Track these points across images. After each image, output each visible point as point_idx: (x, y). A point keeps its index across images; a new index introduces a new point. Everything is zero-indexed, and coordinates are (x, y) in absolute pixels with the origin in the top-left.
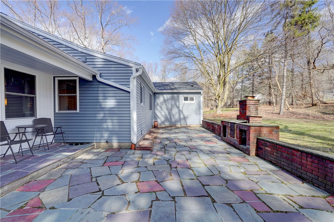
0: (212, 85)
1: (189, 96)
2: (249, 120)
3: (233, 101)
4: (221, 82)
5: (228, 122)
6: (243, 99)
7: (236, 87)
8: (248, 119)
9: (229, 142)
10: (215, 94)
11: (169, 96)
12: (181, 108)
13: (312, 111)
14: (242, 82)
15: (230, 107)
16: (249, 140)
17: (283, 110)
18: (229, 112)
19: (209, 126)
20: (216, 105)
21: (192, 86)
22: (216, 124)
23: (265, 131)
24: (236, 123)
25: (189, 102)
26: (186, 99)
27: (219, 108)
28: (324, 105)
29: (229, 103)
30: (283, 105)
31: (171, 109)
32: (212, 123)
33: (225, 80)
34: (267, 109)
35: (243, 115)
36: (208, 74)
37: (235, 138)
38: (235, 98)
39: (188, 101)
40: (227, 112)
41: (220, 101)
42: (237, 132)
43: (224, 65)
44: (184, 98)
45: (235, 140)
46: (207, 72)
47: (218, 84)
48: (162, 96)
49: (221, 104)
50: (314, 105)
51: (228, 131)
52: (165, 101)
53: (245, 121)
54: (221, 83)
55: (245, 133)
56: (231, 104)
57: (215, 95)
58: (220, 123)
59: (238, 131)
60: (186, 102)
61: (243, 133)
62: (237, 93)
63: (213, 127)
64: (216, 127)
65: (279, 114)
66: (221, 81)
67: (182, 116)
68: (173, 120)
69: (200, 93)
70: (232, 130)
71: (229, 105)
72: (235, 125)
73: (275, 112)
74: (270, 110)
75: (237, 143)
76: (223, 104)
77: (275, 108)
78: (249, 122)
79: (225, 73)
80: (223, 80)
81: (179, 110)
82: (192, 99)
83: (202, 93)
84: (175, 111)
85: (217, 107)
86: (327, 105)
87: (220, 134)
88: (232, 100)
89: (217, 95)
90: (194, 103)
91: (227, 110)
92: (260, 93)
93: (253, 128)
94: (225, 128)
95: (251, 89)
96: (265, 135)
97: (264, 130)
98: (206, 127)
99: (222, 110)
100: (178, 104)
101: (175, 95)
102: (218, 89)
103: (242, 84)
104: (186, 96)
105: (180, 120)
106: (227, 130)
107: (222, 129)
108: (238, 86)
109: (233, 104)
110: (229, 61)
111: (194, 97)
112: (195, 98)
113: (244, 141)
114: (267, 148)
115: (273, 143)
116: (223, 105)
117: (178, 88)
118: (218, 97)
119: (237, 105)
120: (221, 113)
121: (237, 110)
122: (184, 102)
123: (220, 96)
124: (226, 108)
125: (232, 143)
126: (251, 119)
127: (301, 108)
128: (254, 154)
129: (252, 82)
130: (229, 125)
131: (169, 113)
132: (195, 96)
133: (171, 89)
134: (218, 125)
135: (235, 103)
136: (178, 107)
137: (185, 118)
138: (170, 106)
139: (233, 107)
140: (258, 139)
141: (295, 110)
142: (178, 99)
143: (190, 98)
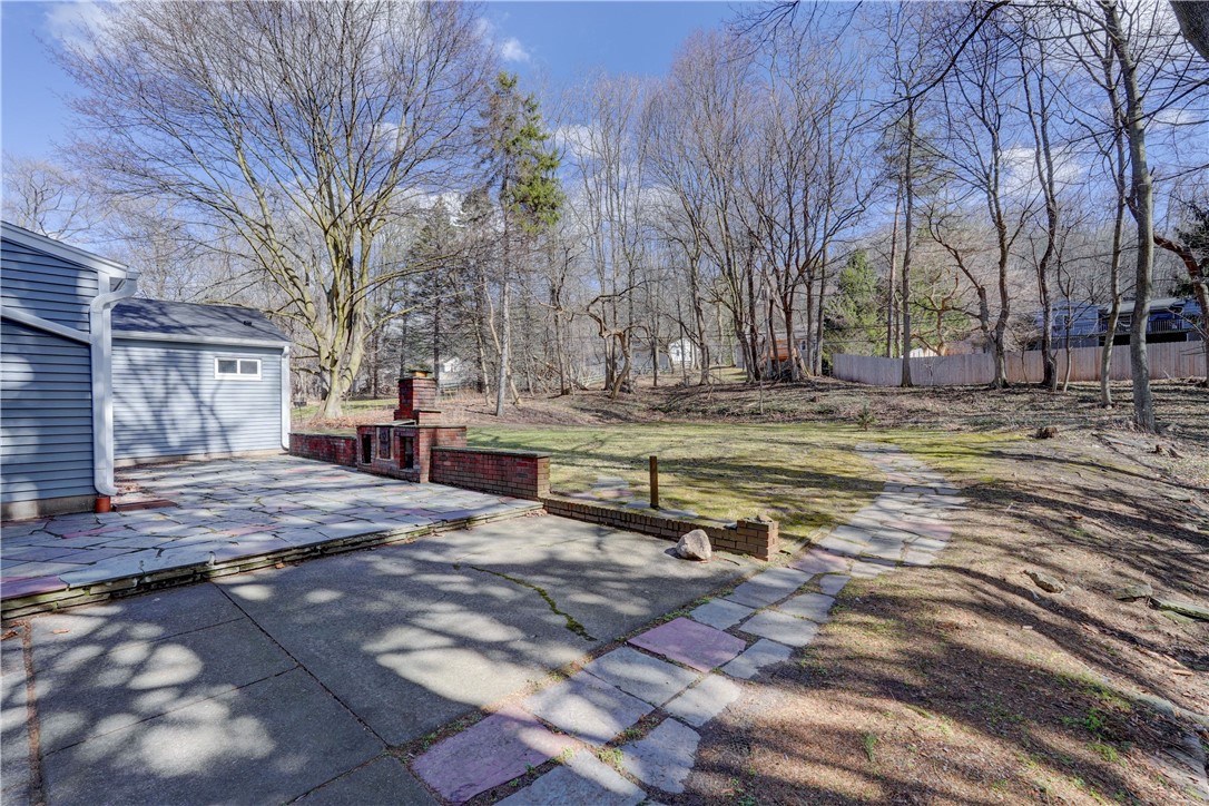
0: (308, 319)
1: (240, 358)
2: (417, 419)
3: (376, 375)
4: (342, 316)
5: (377, 426)
6: (407, 375)
7: (385, 329)
8: (416, 415)
9: (379, 470)
10: (319, 352)
11: (154, 353)
12: (206, 396)
13: (560, 407)
14: (405, 316)
15: (367, 399)
16: (418, 454)
17: (505, 404)
18: (365, 410)
19: (316, 447)
20: (324, 390)
21: (249, 324)
22: (340, 438)
23: (443, 436)
24: (393, 427)
25: (238, 376)
26: (227, 366)
27: (333, 398)
28: (581, 392)
29: (361, 384)
30: (503, 390)
31: (165, 402)
32: (327, 437)
33: (352, 310)
34: (473, 401)
35: (406, 410)
36: (291, 279)
37: (392, 458)
38: (382, 367)
39: (235, 371)
40: (359, 411)
41: (336, 376)
42: (395, 443)
43: (350, 262)
44: (220, 361)
45: (392, 461)
46: (289, 272)
47: (331, 321)
48: (123, 353)
49: (341, 384)
50: (565, 392)
51: (376, 445)
52: (134, 370)
53: (411, 421)
54: (342, 319)
55: (411, 442)
56: (370, 388)
57: (319, 356)
58: (353, 433)
59: (397, 442)
60: (229, 376)
61: (408, 445)
62: (390, 350)
63: (330, 447)
64: (342, 444)
65: (496, 415)
66: (341, 313)
67: (212, 425)
68: (174, 439)
69: (281, 350)
70: (385, 442)
71: (364, 390)
72: (392, 430)
73: (486, 409)
74: (478, 405)
75: (395, 466)
76: (347, 384)
77: (489, 400)
78: (418, 423)
79: (353, 288)
80: (347, 309)
81: (200, 404)
82: (250, 368)
83: (287, 350)
84: (181, 406)
85: (325, 395)
86: (585, 392)
87: (355, 459)
88: (372, 373)
89: (324, 354)
90: (259, 379)
91: (356, 407)
92: (456, 354)
93: (424, 431)
94: (367, 441)
95: (430, 340)
96: (445, 441)
97: (443, 434)
98: (306, 451)
99: (343, 407)
100: (192, 381)
101: (185, 353)
102: (329, 337)
103: (405, 321)
104: (227, 356)
105: (203, 438)
106: (373, 445)
107: (359, 445)
108: (391, 327)
109: (375, 385)
110: (364, 252)
111: (259, 362)
112: (262, 365)
113: (408, 460)
114: (445, 463)
115: (453, 451)
116: (347, 388)
117: (193, 327)
118: (329, 362)
119: (388, 390)
120: (340, 414)
121: (390, 407)
122: (219, 376)
123: (336, 361)
124: (353, 399)
125: (385, 471)
126: (421, 416)
127: (541, 400)
128: (427, 479)
129: (433, 319)
130: (378, 433)
131: (157, 416)
132: (258, 359)
133: (165, 329)
134: (347, 439)
135: (383, 384)
136: (195, 393)
137: (224, 432)
138: (159, 391)
139: (376, 398)
140: (432, 451)
141: (529, 404)
142: (196, 366)
143: (242, 362)
